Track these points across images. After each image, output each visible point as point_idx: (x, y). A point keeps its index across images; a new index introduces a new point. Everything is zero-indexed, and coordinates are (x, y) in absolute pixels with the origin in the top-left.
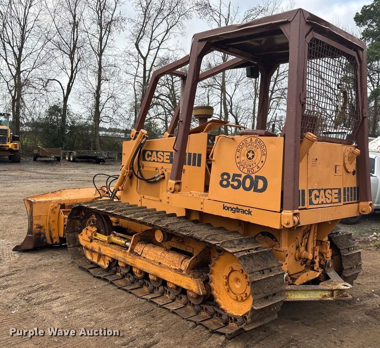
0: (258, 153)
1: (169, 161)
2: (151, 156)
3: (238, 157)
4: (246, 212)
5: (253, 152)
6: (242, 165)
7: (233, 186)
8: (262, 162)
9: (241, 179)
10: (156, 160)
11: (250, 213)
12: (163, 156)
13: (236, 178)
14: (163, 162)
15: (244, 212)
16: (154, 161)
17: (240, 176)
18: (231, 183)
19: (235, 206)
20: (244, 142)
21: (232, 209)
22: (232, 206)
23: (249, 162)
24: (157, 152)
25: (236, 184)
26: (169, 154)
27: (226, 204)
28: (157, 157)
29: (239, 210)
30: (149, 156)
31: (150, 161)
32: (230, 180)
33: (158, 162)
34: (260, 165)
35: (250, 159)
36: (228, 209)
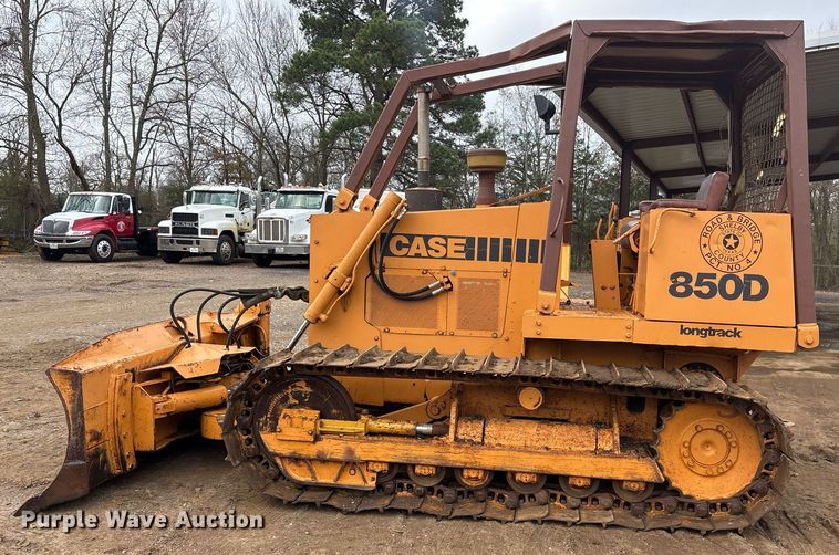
0: (746, 238)
1: (463, 256)
2: (409, 246)
3: (705, 246)
4: (729, 334)
5: (735, 237)
6: (715, 259)
7: (699, 294)
8: (755, 252)
9: (716, 282)
10: (424, 254)
11: (736, 334)
12: (446, 246)
13: (705, 280)
14: (445, 257)
15: (725, 334)
16: (418, 256)
17: (713, 276)
18: (695, 289)
19: (707, 327)
20: (714, 220)
21: (699, 332)
22: (700, 327)
23: (731, 253)
24: (426, 238)
25: (705, 290)
26: (464, 242)
27: (685, 326)
28: (428, 248)
29: (714, 331)
30: (400, 246)
31: (406, 256)
32: (692, 284)
33: (430, 257)
34: (752, 257)
35: (730, 248)
36: (692, 332)
